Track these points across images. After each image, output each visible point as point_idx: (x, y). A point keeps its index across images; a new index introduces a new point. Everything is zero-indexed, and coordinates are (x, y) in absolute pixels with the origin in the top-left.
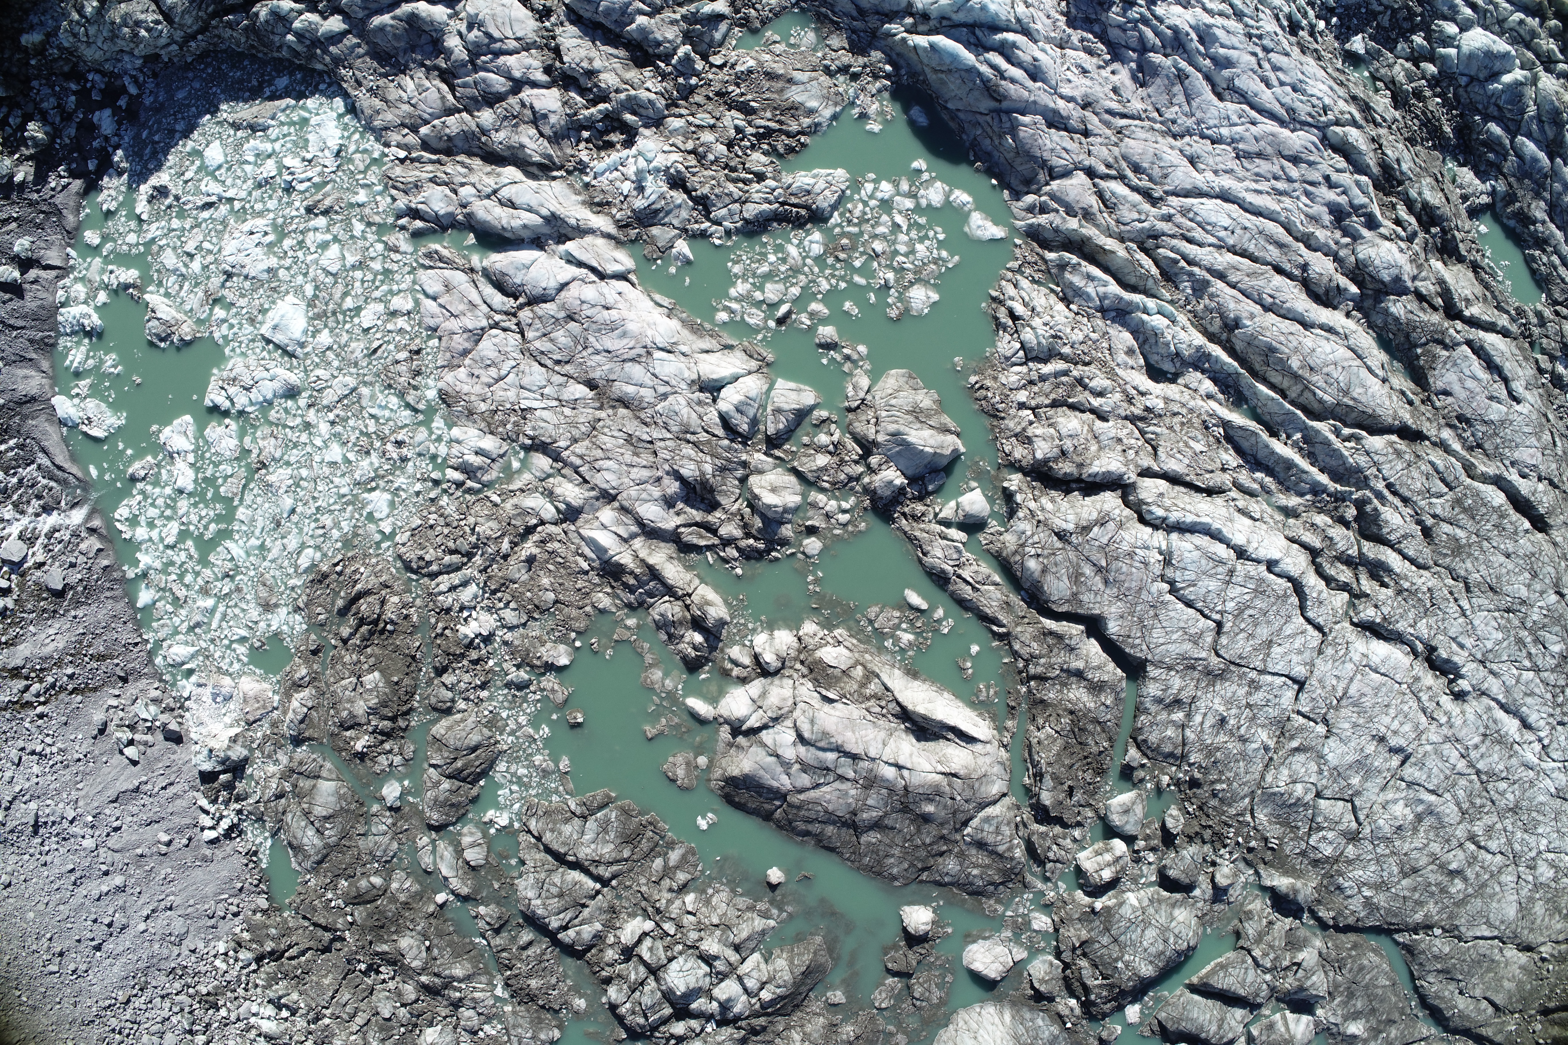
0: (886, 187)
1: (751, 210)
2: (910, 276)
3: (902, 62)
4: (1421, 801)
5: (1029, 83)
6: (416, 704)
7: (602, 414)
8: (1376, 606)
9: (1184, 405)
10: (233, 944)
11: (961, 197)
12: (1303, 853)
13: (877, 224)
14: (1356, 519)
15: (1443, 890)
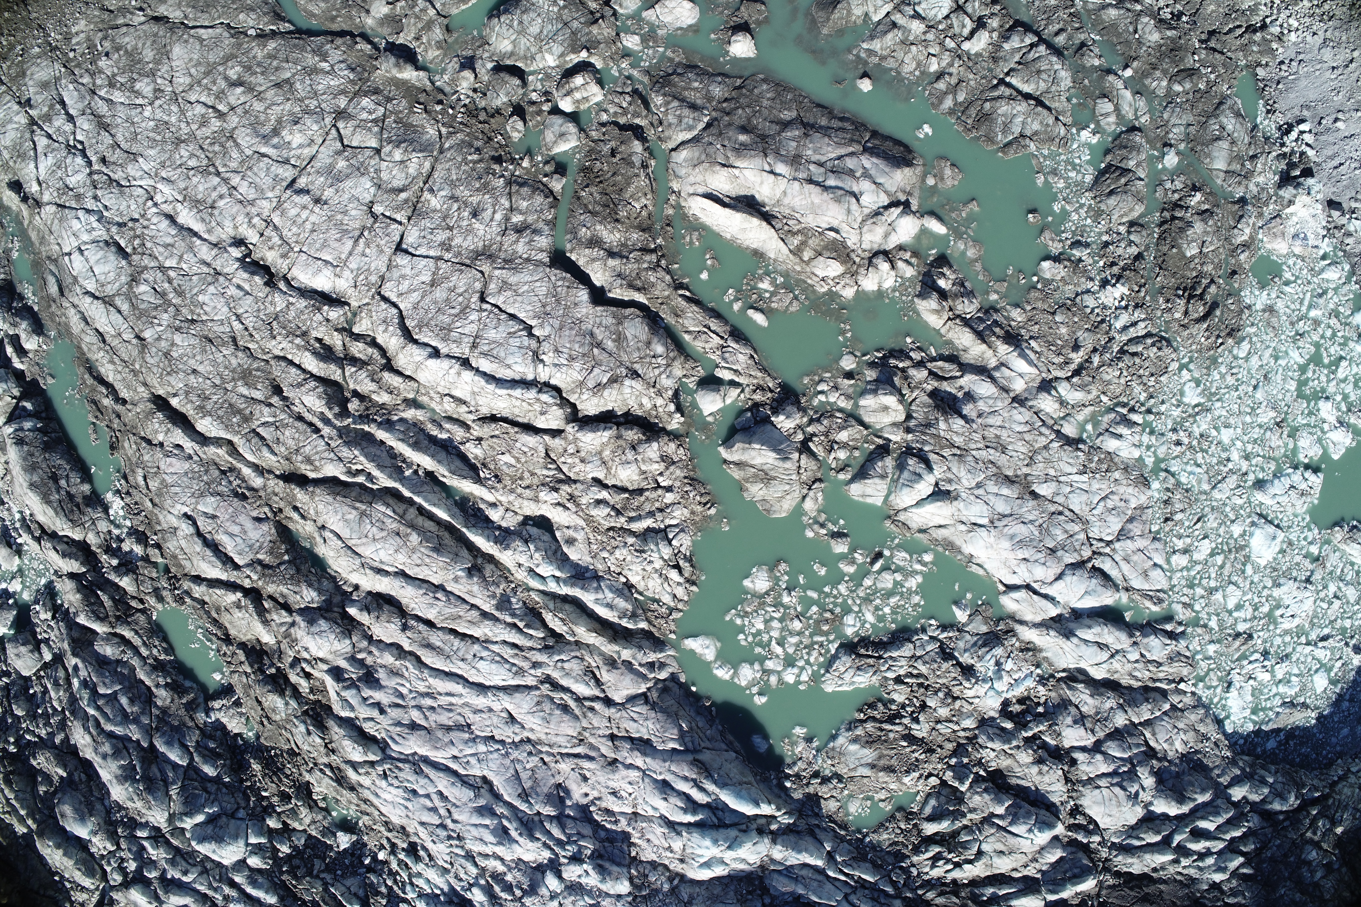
0: (790, 677)
1: (907, 650)
2: (769, 600)
3: (776, 790)
4: (274, 147)
5: (669, 777)
6: (1156, 230)
7: (1025, 470)
8: (328, 320)
9: (520, 496)
10: (1285, 39)
11: (723, 673)
12: (389, 100)
13: (797, 645)
14: (347, 400)
15: (248, 68)
